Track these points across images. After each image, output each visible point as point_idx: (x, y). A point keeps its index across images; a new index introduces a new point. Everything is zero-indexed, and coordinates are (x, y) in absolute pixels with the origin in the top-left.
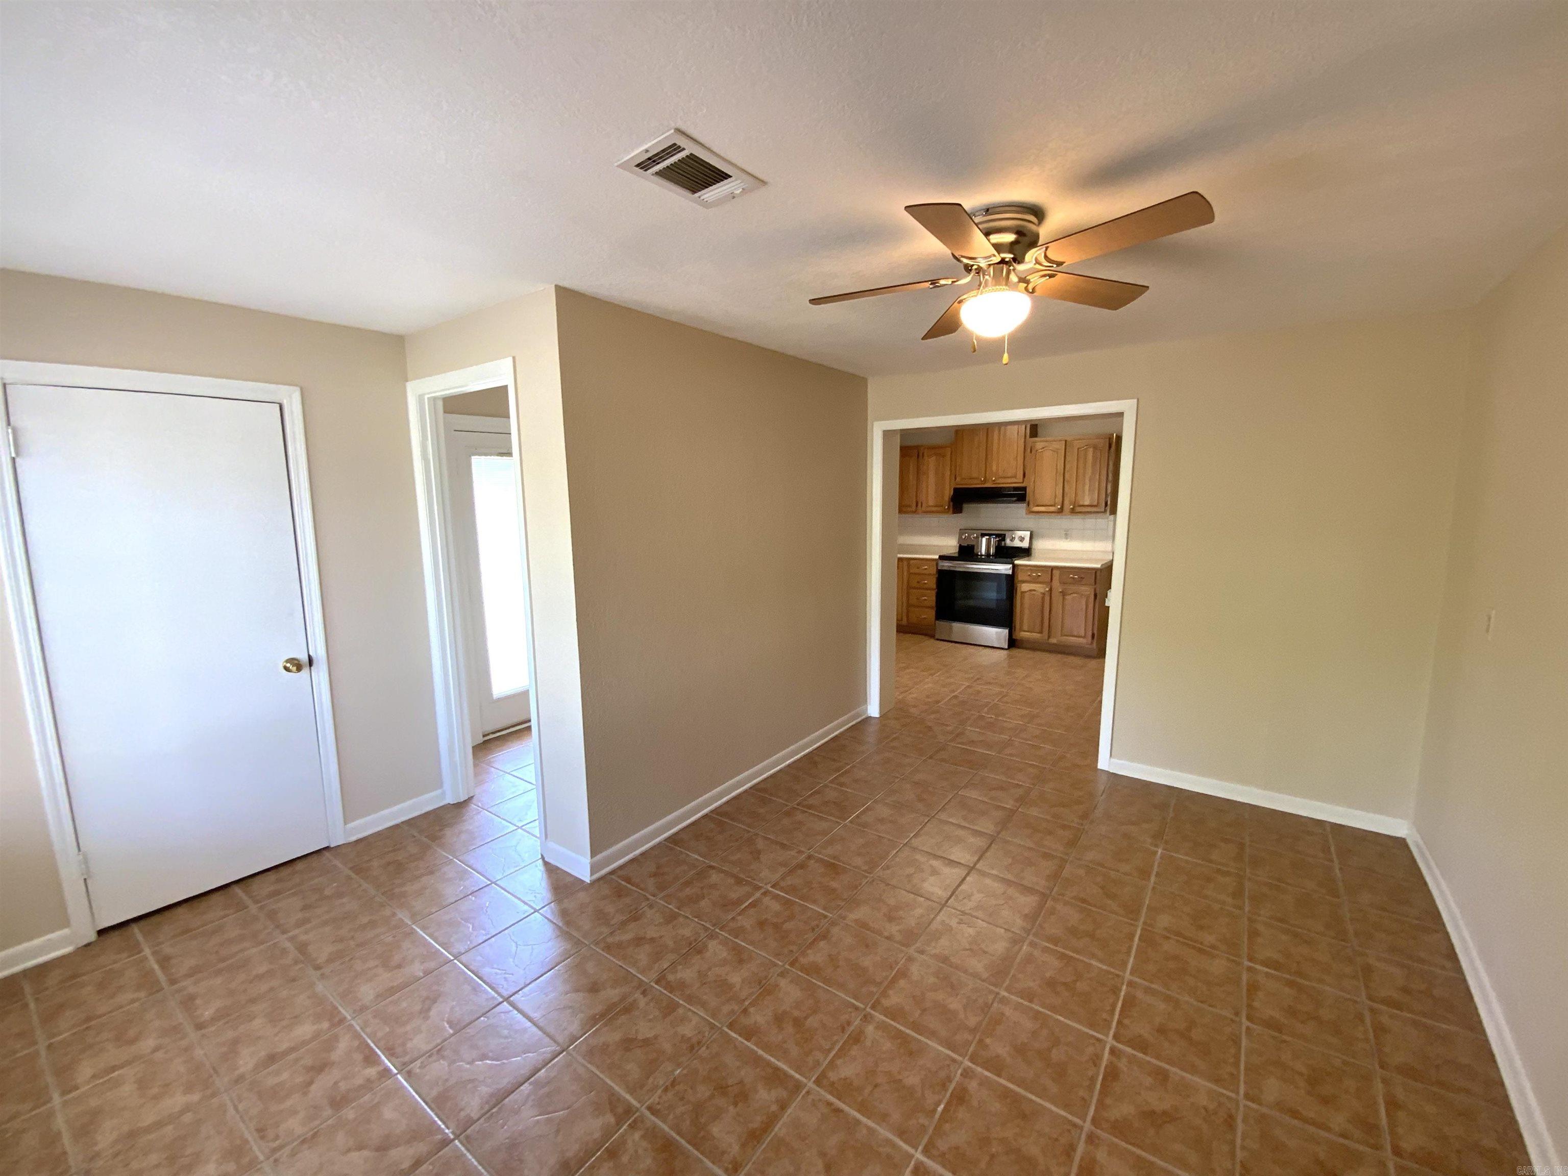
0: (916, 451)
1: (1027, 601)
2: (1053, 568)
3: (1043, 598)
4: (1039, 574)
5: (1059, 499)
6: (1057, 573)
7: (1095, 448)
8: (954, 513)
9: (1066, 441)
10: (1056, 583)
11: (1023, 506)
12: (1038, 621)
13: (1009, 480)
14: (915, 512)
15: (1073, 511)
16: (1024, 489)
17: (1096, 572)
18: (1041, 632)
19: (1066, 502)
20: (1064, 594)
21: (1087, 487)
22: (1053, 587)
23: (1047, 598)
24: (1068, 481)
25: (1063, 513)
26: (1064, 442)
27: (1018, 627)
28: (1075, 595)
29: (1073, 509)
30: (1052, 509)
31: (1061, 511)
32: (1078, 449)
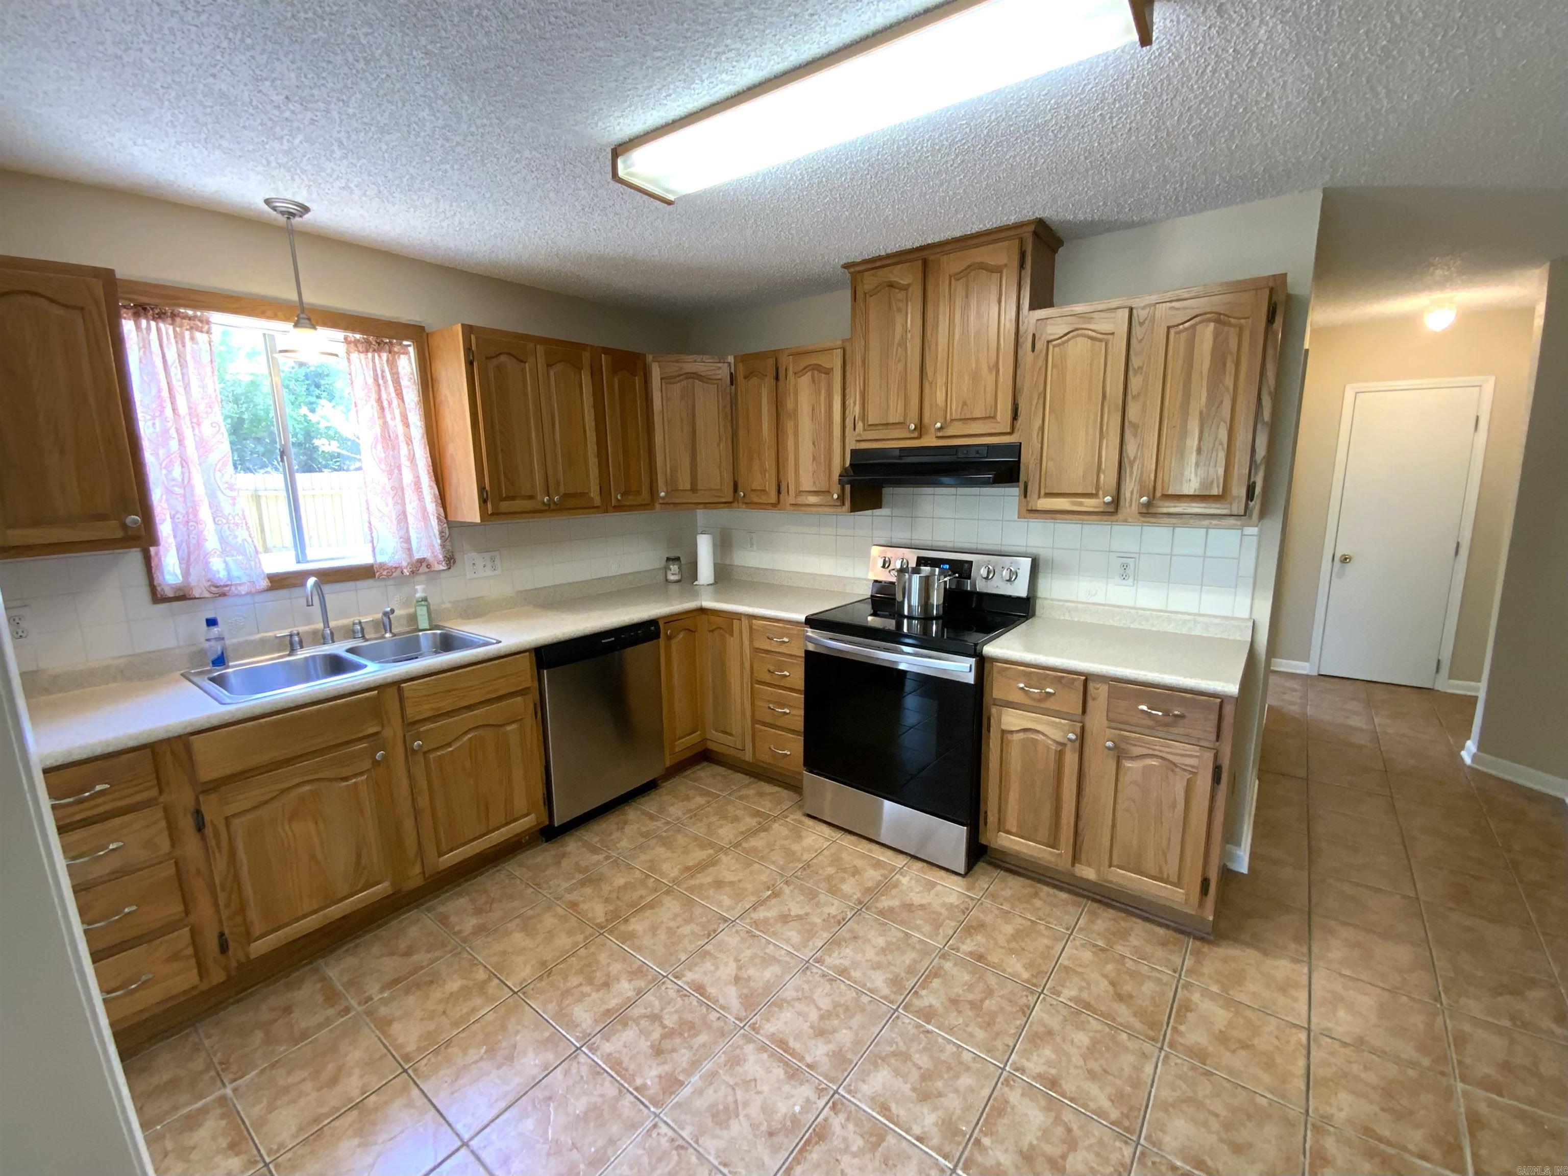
0: (771, 361)
1: (1015, 757)
2: (1087, 679)
3: (1060, 754)
4: (1048, 690)
5: (1109, 478)
6: (1100, 692)
7: (1220, 319)
8: (855, 508)
9: (1131, 310)
10: (1097, 720)
11: (1012, 493)
12: (1046, 812)
13: (976, 428)
14: (776, 505)
15: (1148, 512)
16: (1016, 449)
17: (1221, 705)
18: (1053, 843)
19: (1130, 487)
20: (1120, 754)
21: (1192, 443)
22: (1088, 726)
23: (1071, 759)
24: (1135, 426)
25: (1121, 515)
26: (1127, 311)
27: (992, 818)
28: (1154, 762)
29: (1148, 505)
30: (1090, 504)
31: (1113, 509)
32: (1169, 328)
